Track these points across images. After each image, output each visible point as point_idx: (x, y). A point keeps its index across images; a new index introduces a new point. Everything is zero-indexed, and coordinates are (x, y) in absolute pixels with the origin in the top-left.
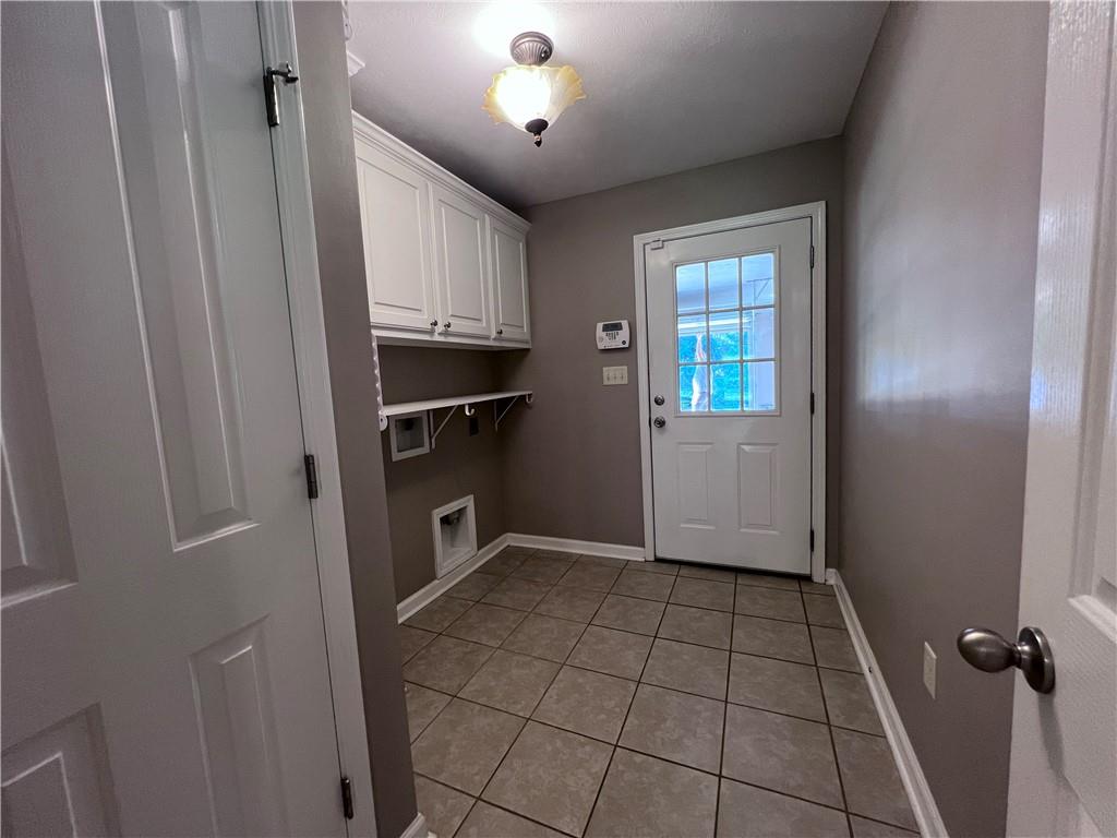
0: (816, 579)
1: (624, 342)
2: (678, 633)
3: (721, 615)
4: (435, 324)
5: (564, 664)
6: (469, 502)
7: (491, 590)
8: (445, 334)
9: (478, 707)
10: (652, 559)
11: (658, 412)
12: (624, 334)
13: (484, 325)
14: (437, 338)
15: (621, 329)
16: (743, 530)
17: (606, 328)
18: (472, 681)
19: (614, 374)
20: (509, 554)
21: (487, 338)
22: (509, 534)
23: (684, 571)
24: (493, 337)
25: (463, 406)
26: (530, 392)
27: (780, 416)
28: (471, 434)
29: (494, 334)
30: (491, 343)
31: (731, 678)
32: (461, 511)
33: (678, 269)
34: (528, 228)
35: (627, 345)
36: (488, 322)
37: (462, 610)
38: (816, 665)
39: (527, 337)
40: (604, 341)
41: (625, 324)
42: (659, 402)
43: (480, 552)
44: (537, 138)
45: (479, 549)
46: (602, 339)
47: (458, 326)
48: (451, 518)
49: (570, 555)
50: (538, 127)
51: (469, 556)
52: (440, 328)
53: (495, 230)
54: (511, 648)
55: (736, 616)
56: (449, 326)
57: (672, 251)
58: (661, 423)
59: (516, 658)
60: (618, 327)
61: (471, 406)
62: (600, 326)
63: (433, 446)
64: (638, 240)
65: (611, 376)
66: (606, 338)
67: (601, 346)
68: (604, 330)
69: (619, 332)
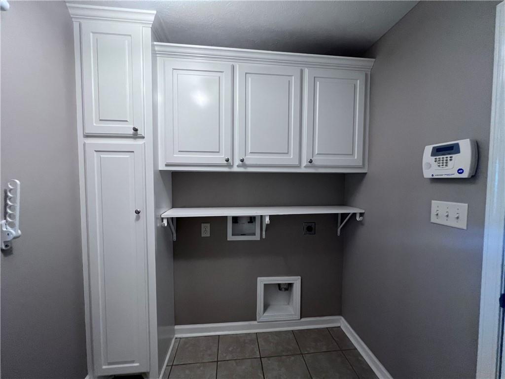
1: (460, 171)
4: (228, 160)
6: (296, 281)
12: (463, 161)
13: (292, 156)
14: (236, 169)
15: (458, 152)
17: (438, 151)
19: (447, 212)
21: (298, 167)
22: (342, 318)
28: (306, 234)
29: (305, 163)
30: (302, 170)
32: (290, 286)
35: (465, 175)
36: (297, 152)
40: (431, 167)
41: (466, 146)
43: (303, 320)
45: (301, 318)
46: (430, 166)
51: (290, 317)
52: (237, 163)
53: (317, 77)
56: (244, 161)
60: (453, 149)
62: (429, 149)
63: (264, 236)
65: (442, 213)
66: (435, 165)
67: (427, 174)
68: (433, 154)
69: (454, 156)
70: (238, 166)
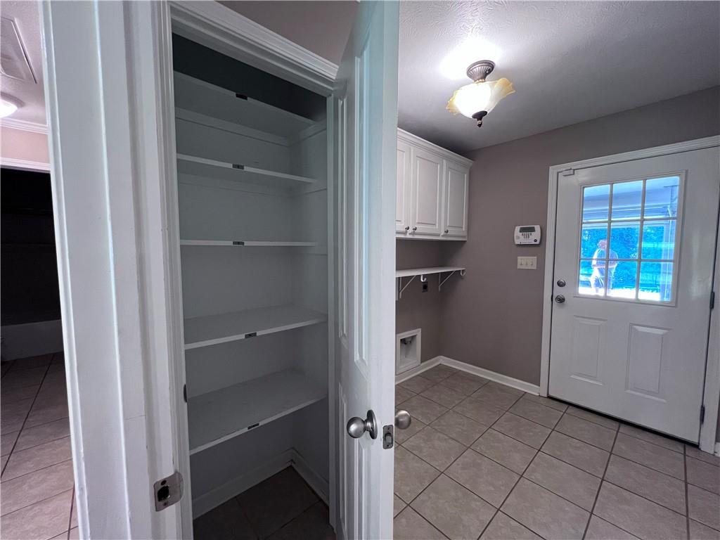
0: (703, 447)
1: (536, 241)
2: (559, 453)
3: (598, 450)
4: (408, 228)
5: (469, 447)
6: (418, 332)
7: (427, 389)
8: (413, 234)
9: (412, 455)
10: (546, 396)
11: (559, 291)
12: (536, 235)
13: (437, 227)
14: (408, 236)
15: (534, 231)
16: (629, 391)
17: (522, 230)
18: (411, 439)
19: (526, 262)
20: (440, 369)
21: (438, 235)
22: (442, 357)
23: (571, 410)
24: (442, 234)
25: (420, 276)
26: (464, 269)
27: (676, 307)
28: (424, 292)
29: (443, 233)
30: (440, 238)
31: (599, 498)
32: (413, 337)
33: (585, 189)
34: (471, 164)
35: (538, 243)
36: (440, 224)
37: (409, 396)
38: (687, 516)
39: (465, 234)
40: (520, 238)
41: (537, 228)
42: (561, 284)
43: (422, 364)
44: (479, 122)
45: (422, 362)
46: (518, 238)
47: (421, 228)
48: (407, 340)
49: (483, 379)
50: (480, 116)
51: (415, 365)
52: (410, 230)
53: (449, 168)
54: (436, 427)
55: (612, 456)
56: (416, 229)
57: (582, 176)
58: (561, 300)
59: (439, 434)
60: (532, 230)
61: (425, 276)
62: (518, 229)
63: (400, 298)
64: (553, 170)
65: (524, 263)
66: (522, 237)
67: (517, 242)
68: (520, 232)
69: (533, 233)
70: (410, 234)
